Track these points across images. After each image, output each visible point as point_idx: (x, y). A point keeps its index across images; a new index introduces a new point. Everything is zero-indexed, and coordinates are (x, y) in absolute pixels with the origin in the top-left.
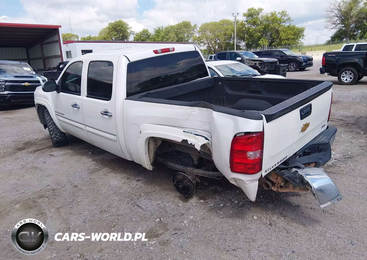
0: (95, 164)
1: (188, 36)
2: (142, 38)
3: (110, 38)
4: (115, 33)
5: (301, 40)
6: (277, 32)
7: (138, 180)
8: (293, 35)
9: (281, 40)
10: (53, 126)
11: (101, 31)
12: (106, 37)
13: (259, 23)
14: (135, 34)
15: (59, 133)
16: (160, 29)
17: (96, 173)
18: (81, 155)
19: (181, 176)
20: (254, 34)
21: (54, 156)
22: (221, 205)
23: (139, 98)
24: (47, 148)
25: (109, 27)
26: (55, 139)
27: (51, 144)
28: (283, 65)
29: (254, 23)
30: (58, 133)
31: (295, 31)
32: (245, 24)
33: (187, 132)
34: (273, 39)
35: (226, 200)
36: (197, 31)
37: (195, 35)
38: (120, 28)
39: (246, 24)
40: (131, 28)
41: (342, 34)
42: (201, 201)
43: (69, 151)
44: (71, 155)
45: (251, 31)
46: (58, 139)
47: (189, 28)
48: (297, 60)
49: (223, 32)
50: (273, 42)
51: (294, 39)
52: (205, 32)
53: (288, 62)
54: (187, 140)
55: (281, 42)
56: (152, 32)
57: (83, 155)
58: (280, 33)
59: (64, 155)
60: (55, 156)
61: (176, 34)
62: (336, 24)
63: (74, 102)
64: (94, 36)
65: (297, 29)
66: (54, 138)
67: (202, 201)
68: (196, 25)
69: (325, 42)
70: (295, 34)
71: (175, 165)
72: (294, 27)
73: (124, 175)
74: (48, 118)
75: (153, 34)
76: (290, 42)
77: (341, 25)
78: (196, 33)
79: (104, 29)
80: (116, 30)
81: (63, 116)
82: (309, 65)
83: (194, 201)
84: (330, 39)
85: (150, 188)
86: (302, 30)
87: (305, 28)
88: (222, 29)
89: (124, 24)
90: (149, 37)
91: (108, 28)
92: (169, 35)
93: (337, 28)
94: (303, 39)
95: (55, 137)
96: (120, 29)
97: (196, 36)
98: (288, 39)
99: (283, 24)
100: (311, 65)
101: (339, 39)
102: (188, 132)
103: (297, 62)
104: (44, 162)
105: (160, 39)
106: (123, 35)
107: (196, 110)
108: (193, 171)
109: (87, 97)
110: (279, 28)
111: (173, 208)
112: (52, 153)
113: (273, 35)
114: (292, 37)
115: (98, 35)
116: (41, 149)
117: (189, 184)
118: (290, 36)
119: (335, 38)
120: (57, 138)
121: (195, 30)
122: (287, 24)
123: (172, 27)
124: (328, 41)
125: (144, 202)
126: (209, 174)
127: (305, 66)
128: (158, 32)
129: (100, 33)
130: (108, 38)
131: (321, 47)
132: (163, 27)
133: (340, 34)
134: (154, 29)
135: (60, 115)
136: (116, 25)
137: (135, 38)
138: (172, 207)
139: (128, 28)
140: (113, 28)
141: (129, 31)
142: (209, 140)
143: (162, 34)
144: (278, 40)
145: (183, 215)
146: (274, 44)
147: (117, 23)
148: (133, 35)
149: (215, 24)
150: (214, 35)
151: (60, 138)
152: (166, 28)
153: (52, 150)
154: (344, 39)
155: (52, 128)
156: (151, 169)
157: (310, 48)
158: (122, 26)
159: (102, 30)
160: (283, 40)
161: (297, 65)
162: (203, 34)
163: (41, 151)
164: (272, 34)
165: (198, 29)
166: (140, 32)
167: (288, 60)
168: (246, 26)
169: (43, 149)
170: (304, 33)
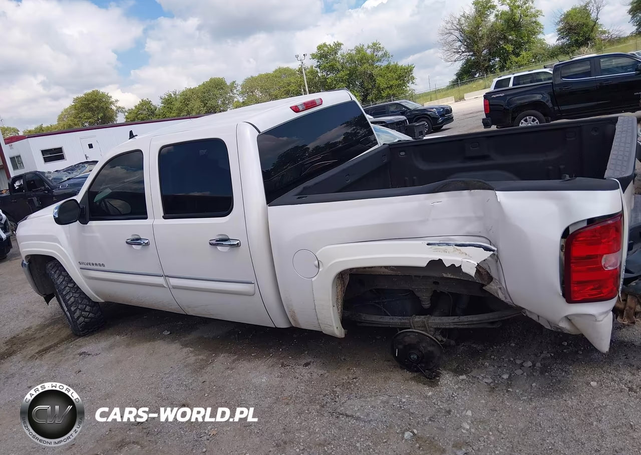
0: (191, 352)
1: (223, 103)
2: (142, 116)
3: (80, 124)
4: (89, 114)
5: (410, 86)
6: (371, 77)
7: (307, 365)
8: (397, 80)
9: (379, 90)
10: (74, 295)
11: (62, 115)
12: (71, 124)
13: (340, 68)
14: (126, 111)
15: (88, 305)
16: (171, 96)
17: (209, 369)
18: (149, 341)
19: (412, 336)
20: (335, 85)
21: (89, 355)
22: (505, 376)
23: (299, 198)
24: (63, 341)
25: (75, 105)
26: (81, 319)
27: (67, 332)
28: (418, 124)
29: (332, 69)
30: (86, 307)
31: (398, 73)
32: (317, 72)
33: (437, 243)
34: (367, 90)
35: (505, 365)
36: (238, 93)
37: (235, 100)
38: (96, 103)
39: (319, 70)
40: (117, 101)
41: (471, 66)
42: (461, 377)
43: (118, 337)
44: (128, 345)
45: (329, 81)
46: (87, 318)
47: (224, 88)
48: (429, 115)
49: (282, 90)
50: (368, 94)
51: (399, 86)
52: (252, 92)
53: (415, 119)
54: (440, 260)
55: (381, 93)
56: (157, 103)
57: (152, 339)
58: (375, 79)
59: (111, 347)
60: (93, 354)
61: (202, 101)
62: (460, 52)
63: (133, 235)
64: (50, 126)
65: (401, 69)
66: (78, 318)
67: (464, 377)
68: (234, 82)
69: (448, 84)
70: (399, 77)
71: (380, 318)
72: (396, 66)
73: (270, 361)
74: (61, 280)
75: (159, 107)
76: (395, 92)
77: (468, 54)
78: (236, 95)
79: (66, 110)
80: (91, 110)
81: (102, 268)
82: (448, 120)
83: (447, 380)
84: (455, 77)
85: (342, 376)
86: (409, 70)
87: (413, 66)
88: (281, 84)
89: (103, 95)
90: (153, 112)
91: (74, 107)
92: (191, 104)
93: (462, 58)
94: (413, 83)
95: (81, 315)
96: (97, 107)
97: (238, 101)
98: (391, 87)
99: (377, 64)
100: (451, 119)
101: (469, 76)
102: (439, 244)
103: (429, 118)
104: (78, 370)
105: (174, 115)
106: (105, 115)
107: (443, 199)
108: (430, 321)
109: (165, 218)
110: (373, 72)
111: (419, 404)
112: (83, 350)
113: (366, 84)
114: (397, 82)
115: (57, 123)
116: (50, 347)
117: (430, 349)
118: (393, 81)
119: (463, 75)
120: (85, 317)
121: (235, 91)
122: (384, 64)
123: (192, 91)
124: (453, 82)
125: (354, 406)
126: (472, 321)
127: (442, 122)
128: (168, 101)
129: (60, 119)
130: (75, 125)
131: (444, 92)
132: (177, 93)
133: (468, 68)
134: (161, 99)
135: (92, 267)
136: (88, 100)
137: (127, 118)
138: (416, 401)
139: (112, 103)
140: (83, 105)
141: (114, 108)
142: (493, 251)
143: (177, 105)
144: (375, 91)
145: (449, 412)
146: (369, 98)
147: (90, 96)
148: (123, 114)
149: (267, 77)
150: (269, 95)
151: (91, 315)
152: (184, 94)
153: (77, 344)
154: (476, 75)
155: (72, 299)
156: (343, 336)
157: (428, 97)
158: (100, 101)
159: (62, 112)
160: (383, 90)
161: (429, 122)
162: (249, 97)
163: (54, 350)
164: (363, 82)
165: (239, 88)
166: (136, 107)
167: (414, 117)
168: (319, 74)
169: (56, 345)
170: (413, 75)
